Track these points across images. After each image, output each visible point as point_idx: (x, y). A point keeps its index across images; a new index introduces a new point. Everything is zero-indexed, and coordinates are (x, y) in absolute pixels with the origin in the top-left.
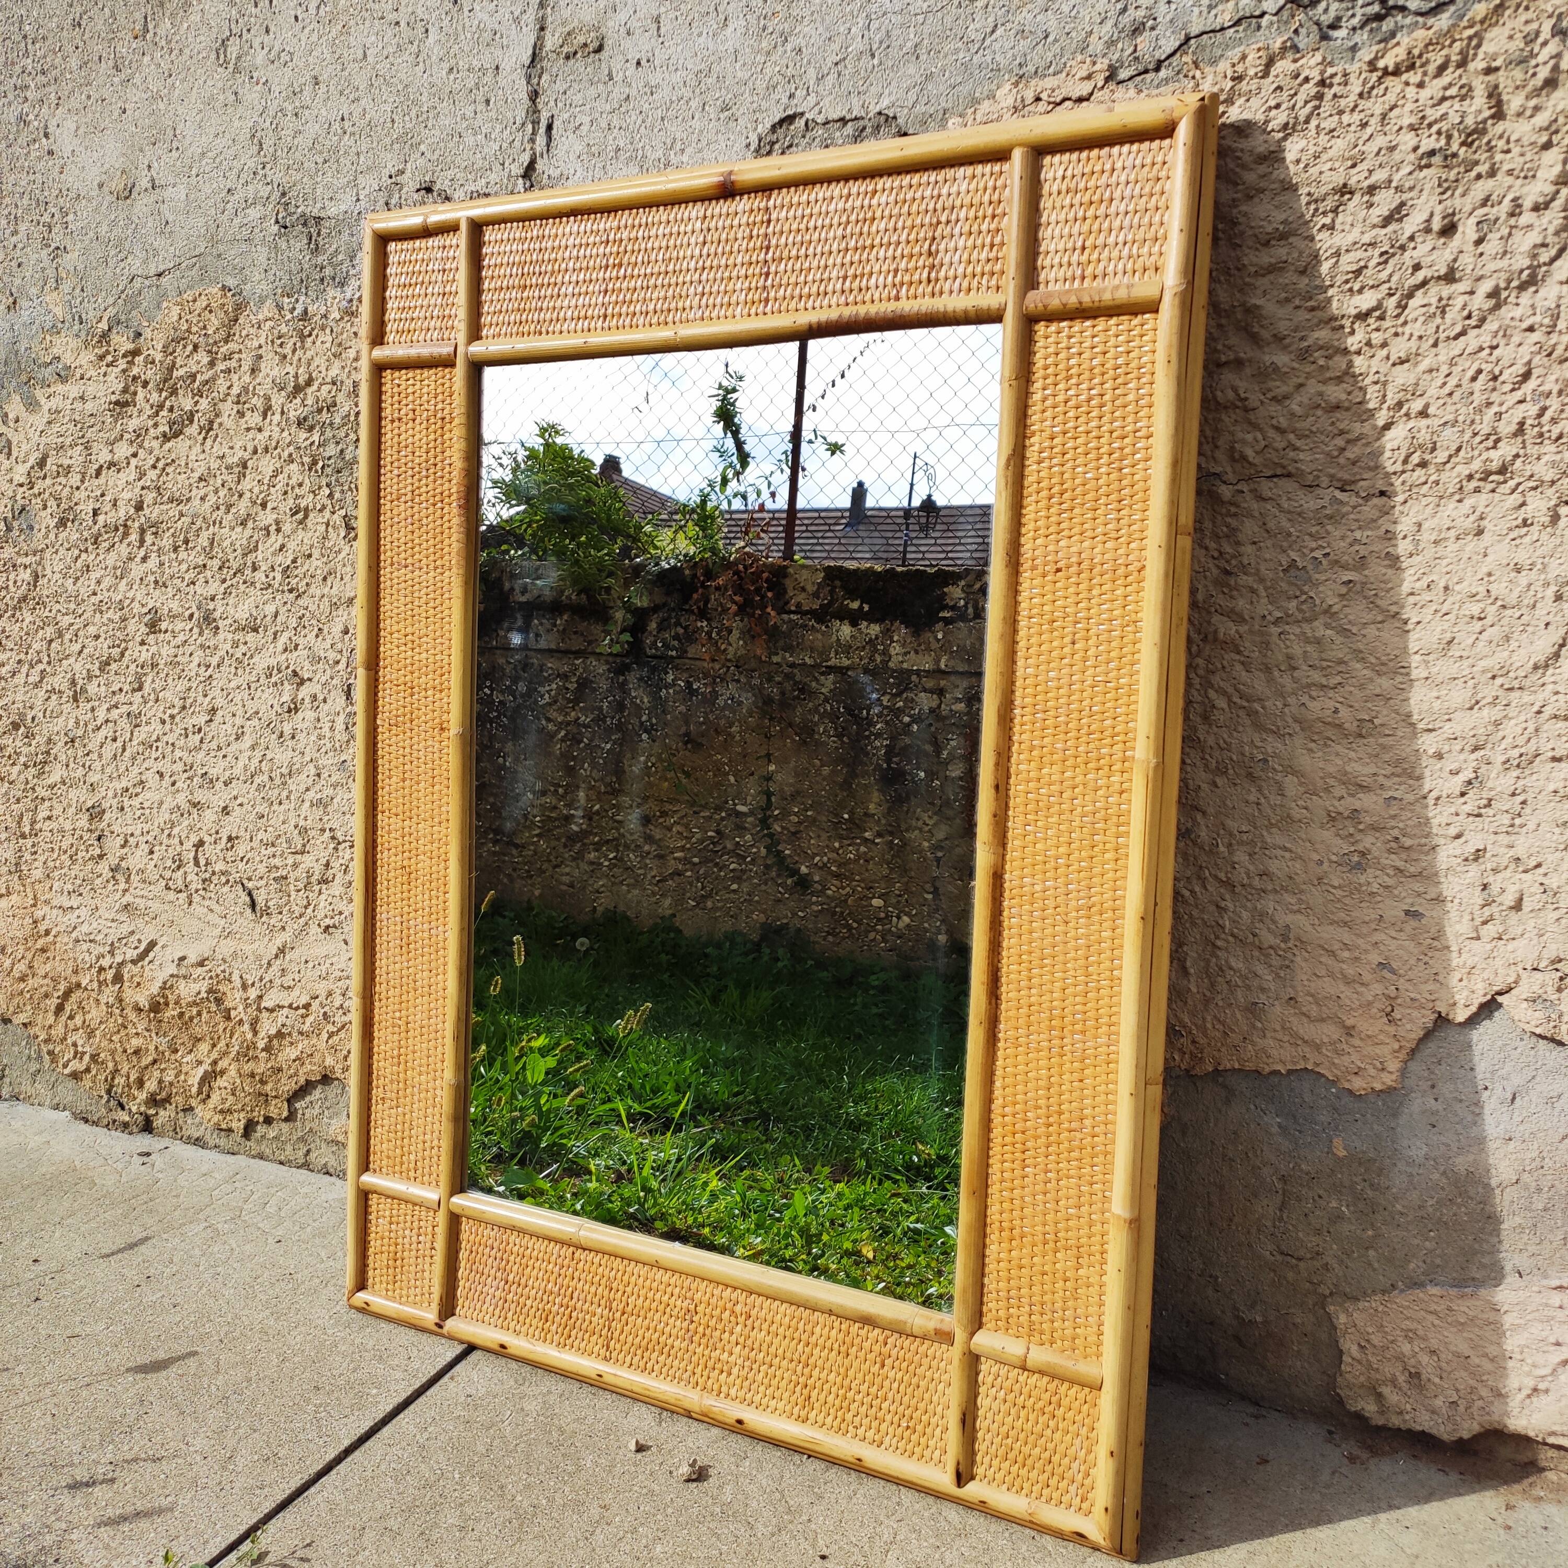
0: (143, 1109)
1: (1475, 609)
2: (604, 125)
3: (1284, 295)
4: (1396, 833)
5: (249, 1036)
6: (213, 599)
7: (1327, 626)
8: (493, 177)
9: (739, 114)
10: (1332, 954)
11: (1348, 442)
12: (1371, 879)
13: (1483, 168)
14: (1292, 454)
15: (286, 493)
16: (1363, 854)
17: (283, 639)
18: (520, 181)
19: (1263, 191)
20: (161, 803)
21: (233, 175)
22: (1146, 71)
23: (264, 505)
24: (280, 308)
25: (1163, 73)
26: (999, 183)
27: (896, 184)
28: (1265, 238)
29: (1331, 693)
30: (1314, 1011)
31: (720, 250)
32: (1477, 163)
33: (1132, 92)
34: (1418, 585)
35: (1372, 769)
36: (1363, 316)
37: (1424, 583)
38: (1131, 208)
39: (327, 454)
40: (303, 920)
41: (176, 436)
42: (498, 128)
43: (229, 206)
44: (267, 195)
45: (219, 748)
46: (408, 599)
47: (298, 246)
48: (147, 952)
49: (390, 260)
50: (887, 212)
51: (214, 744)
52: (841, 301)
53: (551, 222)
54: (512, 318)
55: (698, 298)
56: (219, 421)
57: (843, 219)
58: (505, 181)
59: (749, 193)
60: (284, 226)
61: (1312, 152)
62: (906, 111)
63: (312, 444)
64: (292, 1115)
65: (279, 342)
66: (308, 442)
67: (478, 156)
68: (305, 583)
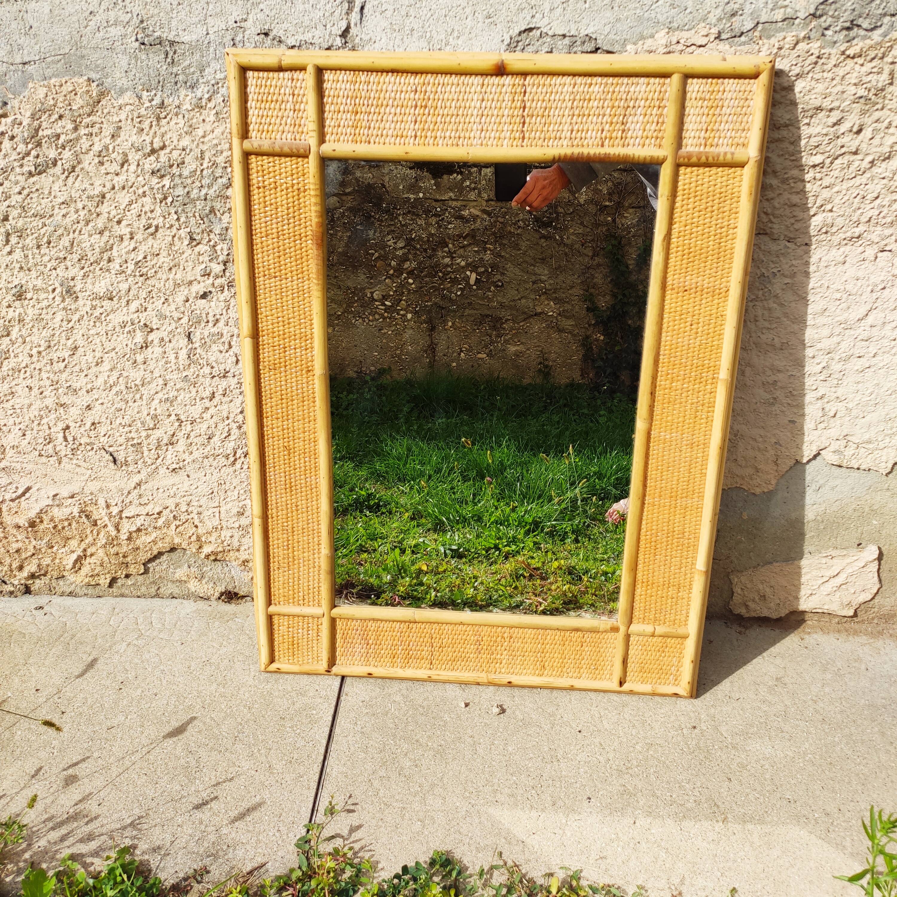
0: (23, 582)
1: (838, 296)
2: (403, 13)
3: (781, 153)
4: (791, 389)
5: (114, 533)
6: (73, 279)
7: (774, 302)
8: (317, 33)
9: (497, 22)
10: (755, 440)
11: (796, 221)
12: (776, 409)
13: (879, 106)
14: (770, 225)
15: (140, 215)
16: (775, 399)
17: (134, 306)
18: (338, 39)
19: (781, 103)
20: (30, 405)
21: (95, 2)
22: (735, 37)
23: (119, 222)
24: (140, 98)
27: (604, 81)
28: (778, 126)
29: (771, 331)
30: (744, 463)
31: (493, 106)
32: (877, 103)
33: (727, 46)
34: (816, 285)
35: (784, 363)
36: (814, 166)
37: (819, 284)
39: (177, 194)
40: (154, 466)
41: (40, 173)
42: (322, 2)
43: (90, 23)
44: (127, 20)
45: (81, 371)
46: (278, 297)
47: (157, 59)
48: (23, 494)
49: (249, 83)
50: (598, 97)
51: (77, 368)
52: (570, 144)
53: (374, 74)
54: (348, 131)
55: (479, 132)
56: (80, 166)
57: (572, 97)
58: (327, 37)
59: (513, 74)
60: (143, 44)
61: (808, 89)
62: (603, 37)
63: (164, 186)
64: (146, 571)
65: (139, 120)
66: (160, 185)
67: (306, 18)
68: (153, 271)
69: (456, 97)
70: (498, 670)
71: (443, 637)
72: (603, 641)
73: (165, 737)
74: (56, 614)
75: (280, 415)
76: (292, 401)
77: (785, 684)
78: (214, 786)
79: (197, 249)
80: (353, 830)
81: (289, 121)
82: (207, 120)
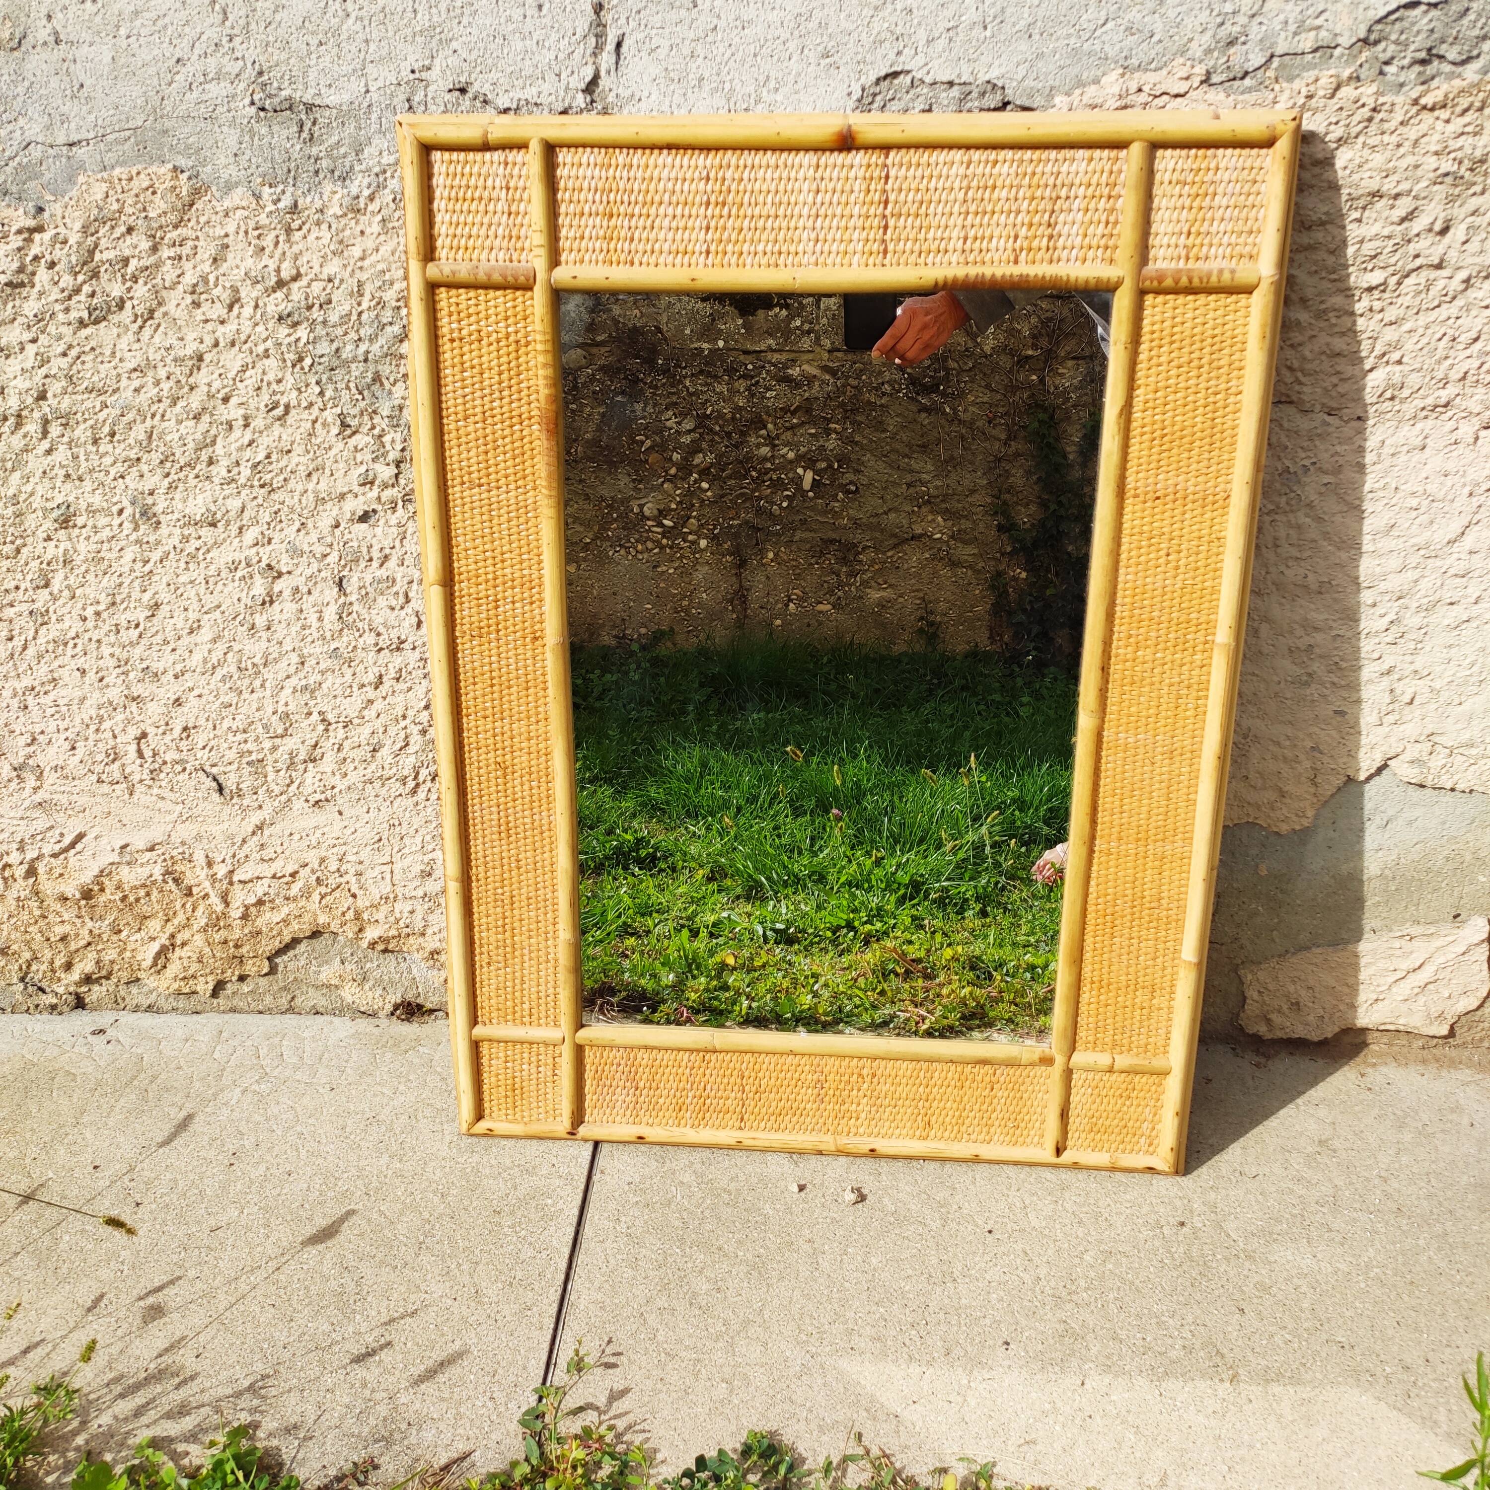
0: (71, 989)
1: (1414, 503)
2: (686, 51)
3: (1314, 268)
4: (1337, 659)
5: (219, 907)
6: (151, 494)
7: (1307, 515)
8: (546, 87)
9: (841, 63)
10: (1278, 744)
11: (1341, 380)
12: (1313, 691)
13: (1478, 188)
14: (1297, 388)
15: (259, 388)
16: (1310, 675)
17: (251, 535)
18: (580, 96)
19: (1312, 187)
20: (83, 700)
21: (185, 43)
22: (1234, 79)
23: (226, 400)
24: (258, 197)
25: (1247, 82)
26: (1115, 168)
28: (1307, 224)
29: (1303, 564)
30: (1260, 783)
31: (835, 200)
32: (1474, 184)
33: (1222, 95)
34: (1376, 485)
35: (1325, 616)
36: (1370, 289)
37: (1381, 484)
38: (1232, 203)
39: (319, 352)
40: (283, 798)
41: (97, 322)
42: (554, 37)
43: (177, 78)
44: (237, 71)
45: (166, 642)
46: (485, 517)
47: (285, 133)
48: (73, 845)
49: (436, 170)
50: (1008, 182)
51: (159, 638)
52: (962, 260)
53: (640, 151)
54: (598, 245)
55: (812, 244)
56: (162, 309)
57: (965, 184)
58: (562, 93)
59: (866, 148)
60: (263, 109)
61: (1357, 162)
62: (1015, 84)
63: (298, 340)
64: (273, 970)
65: (256, 233)
66: (292, 338)
67: (528, 62)
68: (281, 478)
69: (773, 188)
70: (853, 1130)
71: (760, 1075)
72: (1028, 1080)
73: (304, 1244)
74: (126, 1041)
75: (489, 712)
76: (509, 687)
77: (1335, 1151)
78: (386, 1324)
79: (352, 442)
80: (615, 1396)
81: (500, 232)
82: (368, 231)
